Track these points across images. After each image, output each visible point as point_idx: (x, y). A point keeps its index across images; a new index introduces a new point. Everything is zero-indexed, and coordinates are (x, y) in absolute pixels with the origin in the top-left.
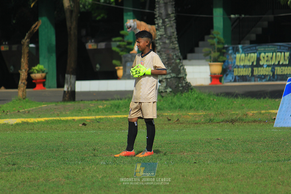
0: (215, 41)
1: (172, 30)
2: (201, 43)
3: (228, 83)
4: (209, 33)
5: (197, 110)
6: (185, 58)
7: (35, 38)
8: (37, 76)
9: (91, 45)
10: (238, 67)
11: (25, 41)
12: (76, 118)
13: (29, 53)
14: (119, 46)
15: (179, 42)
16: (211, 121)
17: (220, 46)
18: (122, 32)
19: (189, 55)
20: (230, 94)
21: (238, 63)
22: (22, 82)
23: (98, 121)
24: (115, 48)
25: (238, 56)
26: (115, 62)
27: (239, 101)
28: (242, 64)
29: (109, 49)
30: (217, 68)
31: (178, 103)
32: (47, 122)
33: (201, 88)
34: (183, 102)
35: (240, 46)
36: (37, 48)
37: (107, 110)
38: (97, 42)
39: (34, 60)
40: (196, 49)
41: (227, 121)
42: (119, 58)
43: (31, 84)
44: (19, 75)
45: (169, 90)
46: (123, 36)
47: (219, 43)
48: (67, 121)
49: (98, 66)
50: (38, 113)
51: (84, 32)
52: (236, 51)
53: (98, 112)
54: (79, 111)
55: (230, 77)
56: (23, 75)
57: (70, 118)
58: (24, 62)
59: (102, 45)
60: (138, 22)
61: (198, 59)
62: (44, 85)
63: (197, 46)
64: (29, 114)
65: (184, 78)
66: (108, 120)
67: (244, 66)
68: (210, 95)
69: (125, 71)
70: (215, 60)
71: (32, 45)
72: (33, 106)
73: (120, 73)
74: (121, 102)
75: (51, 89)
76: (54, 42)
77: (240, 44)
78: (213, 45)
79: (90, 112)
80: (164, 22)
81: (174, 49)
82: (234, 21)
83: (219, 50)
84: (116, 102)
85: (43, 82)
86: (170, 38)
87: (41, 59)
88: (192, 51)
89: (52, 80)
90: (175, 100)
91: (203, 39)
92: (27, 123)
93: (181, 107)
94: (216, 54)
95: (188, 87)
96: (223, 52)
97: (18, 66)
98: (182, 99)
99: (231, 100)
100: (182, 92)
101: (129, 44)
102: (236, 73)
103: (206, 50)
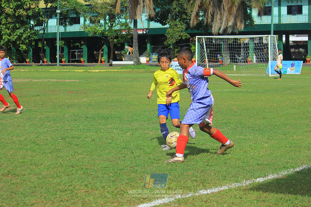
0: (148, 52)
1: (137, 49)
2: (144, 53)
3: (150, 63)
4: (146, 50)
5: (143, 69)
6: (140, 56)
7: (103, 51)
8: (103, 60)
9: (116, 52)
10: (153, 59)
11: (100, 51)
12: (113, 70)
13: (101, 54)
14: (123, 53)
15: (139, 52)
16: (146, 72)
17: (149, 53)
18: (124, 49)
19: (141, 56)
20: (151, 65)
21: (153, 58)
22: (99, 61)
23: (118, 71)
24: (122, 53)
25: (153, 56)
26: (122, 57)
27: (154, 67)
28: (154, 58)
29: (121, 53)
30: (148, 59)
31: (138, 68)
32: (105, 71)
33: (144, 64)
34: (139, 67)
35: (154, 54)
36: (103, 53)
37: (120, 69)
38: (118, 51)
39: (102, 56)
40: (143, 54)
41: (150, 72)
42: (123, 56)
43: (101, 62)
44: (98, 59)
45: (136, 64)
46: (124, 50)
47: (148, 53)
48: (110, 71)
49: (118, 58)
50: (103, 69)
51: (115, 49)
52: (153, 55)
53: (118, 69)
54: (113, 69)
55: (151, 61)
56: (100, 59)
57: (111, 70)
58: (100, 56)
59: (119, 52)
60: (128, 47)
61: (143, 56)
62: (104, 62)
63: (143, 53)
64: (101, 69)
65: (140, 61)
66: (120, 71)
67: (155, 59)
68: (146, 65)
69: (125, 59)
70: (148, 57)
71: (102, 52)
72: (102, 67)
73: (123, 60)
74: (124, 67)
75: (106, 63)
76: (107, 51)
77: (154, 53)
78: (147, 53)
79: (116, 69)
80: (135, 47)
81: (137, 54)
82: (152, 47)
83: (148, 54)
84: (123, 67)
85: (104, 61)
86: (136, 51)
87: (104, 56)
88: (142, 55)
89: (107, 61)
90: (137, 66)
91: (144, 52)
92: (100, 71)
93: (139, 68)
94: (148, 55)
95: (141, 63)
96: (149, 55)
97: (98, 57)
98: (139, 66)
99: (151, 67)
100: (139, 65)
101: (126, 52)
102: (152, 60)
103: (145, 54)
